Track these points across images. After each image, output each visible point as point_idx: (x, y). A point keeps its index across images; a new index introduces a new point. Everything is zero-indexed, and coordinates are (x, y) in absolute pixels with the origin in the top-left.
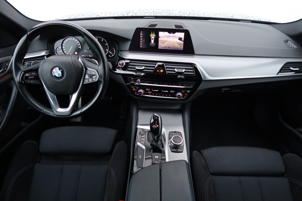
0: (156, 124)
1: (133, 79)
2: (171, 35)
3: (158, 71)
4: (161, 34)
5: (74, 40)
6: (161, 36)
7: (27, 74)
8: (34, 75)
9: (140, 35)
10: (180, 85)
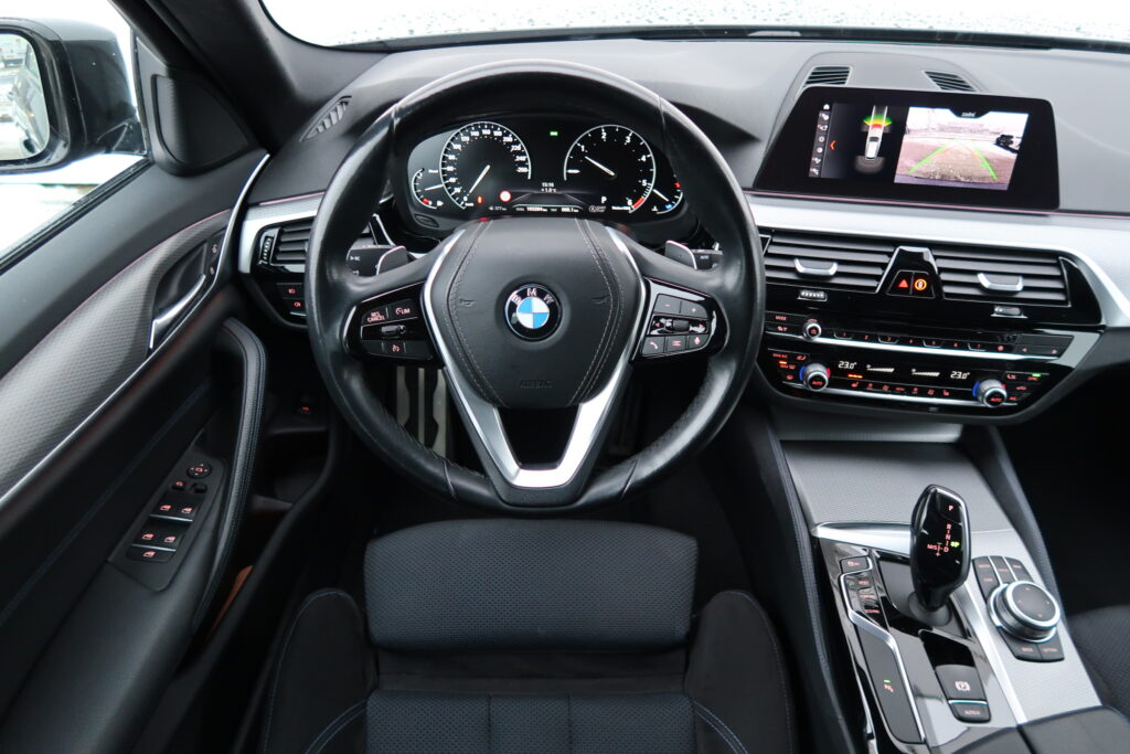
0: (948, 537)
1: (784, 318)
2: (968, 121)
3: (904, 284)
4: (917, 117)
5: (500, 138)
6: (918, 128)
7: (373, 314)
8: (407, 315)
9: (815, 120)
10: (1001, 348)
